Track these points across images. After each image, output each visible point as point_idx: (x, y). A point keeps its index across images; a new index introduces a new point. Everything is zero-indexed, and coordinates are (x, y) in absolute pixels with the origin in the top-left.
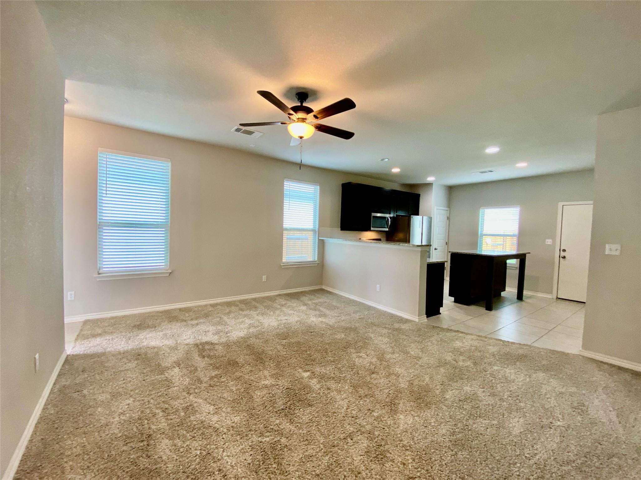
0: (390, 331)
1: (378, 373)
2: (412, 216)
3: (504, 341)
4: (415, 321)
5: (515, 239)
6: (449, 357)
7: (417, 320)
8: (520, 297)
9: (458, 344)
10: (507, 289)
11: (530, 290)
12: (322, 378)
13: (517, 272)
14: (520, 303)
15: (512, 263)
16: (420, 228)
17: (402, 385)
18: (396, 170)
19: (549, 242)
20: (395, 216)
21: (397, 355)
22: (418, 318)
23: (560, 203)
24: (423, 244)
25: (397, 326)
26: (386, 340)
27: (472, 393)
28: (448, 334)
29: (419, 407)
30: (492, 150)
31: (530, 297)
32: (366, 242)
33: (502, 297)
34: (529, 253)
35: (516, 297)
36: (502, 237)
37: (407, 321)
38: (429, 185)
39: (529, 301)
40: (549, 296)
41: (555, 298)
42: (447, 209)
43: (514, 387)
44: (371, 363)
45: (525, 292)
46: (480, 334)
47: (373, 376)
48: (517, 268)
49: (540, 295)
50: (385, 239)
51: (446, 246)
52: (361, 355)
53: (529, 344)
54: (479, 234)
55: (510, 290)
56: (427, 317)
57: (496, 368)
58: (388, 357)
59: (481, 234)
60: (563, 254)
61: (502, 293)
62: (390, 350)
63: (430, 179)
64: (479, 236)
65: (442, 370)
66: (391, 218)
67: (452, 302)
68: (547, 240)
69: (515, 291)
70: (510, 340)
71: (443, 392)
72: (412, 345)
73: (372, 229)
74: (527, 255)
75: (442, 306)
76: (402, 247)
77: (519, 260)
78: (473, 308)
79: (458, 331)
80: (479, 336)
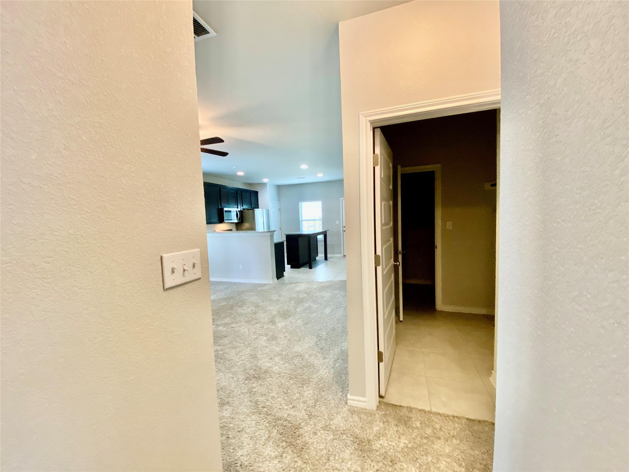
0: (257, 293)
1: (258, 313)
2: (255, 209)
3: (320, 282)
4: (270, 284)
5: (321, 222)
6: (295, 295)
7: (271, 282)
8: (326, 258)
9: (297, 289)
10: (319, 255)
11: (331, 253)
12: (225, 325)
13: (323, 243)
14: (326, 261)
15: (320, 237)
16: (262, 218)
17: (274, 313)
18: (241, 174)
19: (337, 222)
20: (242, 210)
21: (266, 302)
22: (272, 281)
23: (341, 198)
24: (265, 231)
25: (259, 289)
26: (256, 297)
27: (309, 306)
28: (292, 285)
29: (286, 318)
30: (304, 167)
31: (331, 258)
32: (219, 233)
33: (317, 260)
34: (328, 230)
35: (324, 259)
36: (313, 221)
37: (265, 285)
38: (264, 184)
39: (331, 260)
40: (340, 255)
41: (343, 256)
42: (277, 202)
43: (325, 299)
44: (252, 310)
45: (329, 256)
46: (308, 281)
47: (256, 315)
48: (323, 240)
49: (336, 255)
50: (235, 229)
51: (280, 230)
52: (244, 308)
53: (331, 280)
54: (300, 220)
55: (321, 256)
56: (277, 279)
57: (317, 294)
58: (261, 304)
59: (301, 220)
60: (344, 229)
61: (316, 258)
62: (260, 301)
63: (265, 180)
64: (300, 221)
65: (293, 302)
66: (239, 211)
67: (289, 268)
68: (336, 221)
69: (323, 255)
70: (323, 281)
71: (295, 309)
72: (273, 295)
73: (225, 221)
74: (327, 231)
75: (285, 271)
76: (249, 233)
77: (323, 235)
78: (302, 269)
79: (296, 283)
80: (307, 282)
